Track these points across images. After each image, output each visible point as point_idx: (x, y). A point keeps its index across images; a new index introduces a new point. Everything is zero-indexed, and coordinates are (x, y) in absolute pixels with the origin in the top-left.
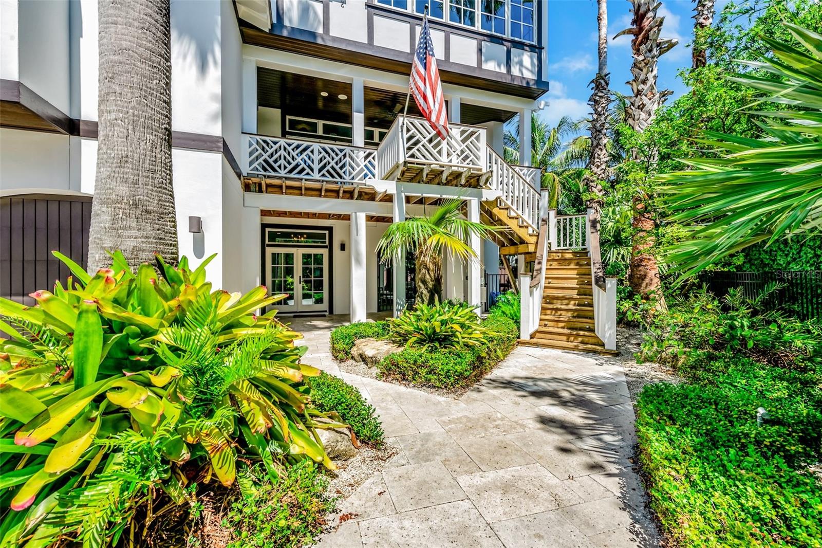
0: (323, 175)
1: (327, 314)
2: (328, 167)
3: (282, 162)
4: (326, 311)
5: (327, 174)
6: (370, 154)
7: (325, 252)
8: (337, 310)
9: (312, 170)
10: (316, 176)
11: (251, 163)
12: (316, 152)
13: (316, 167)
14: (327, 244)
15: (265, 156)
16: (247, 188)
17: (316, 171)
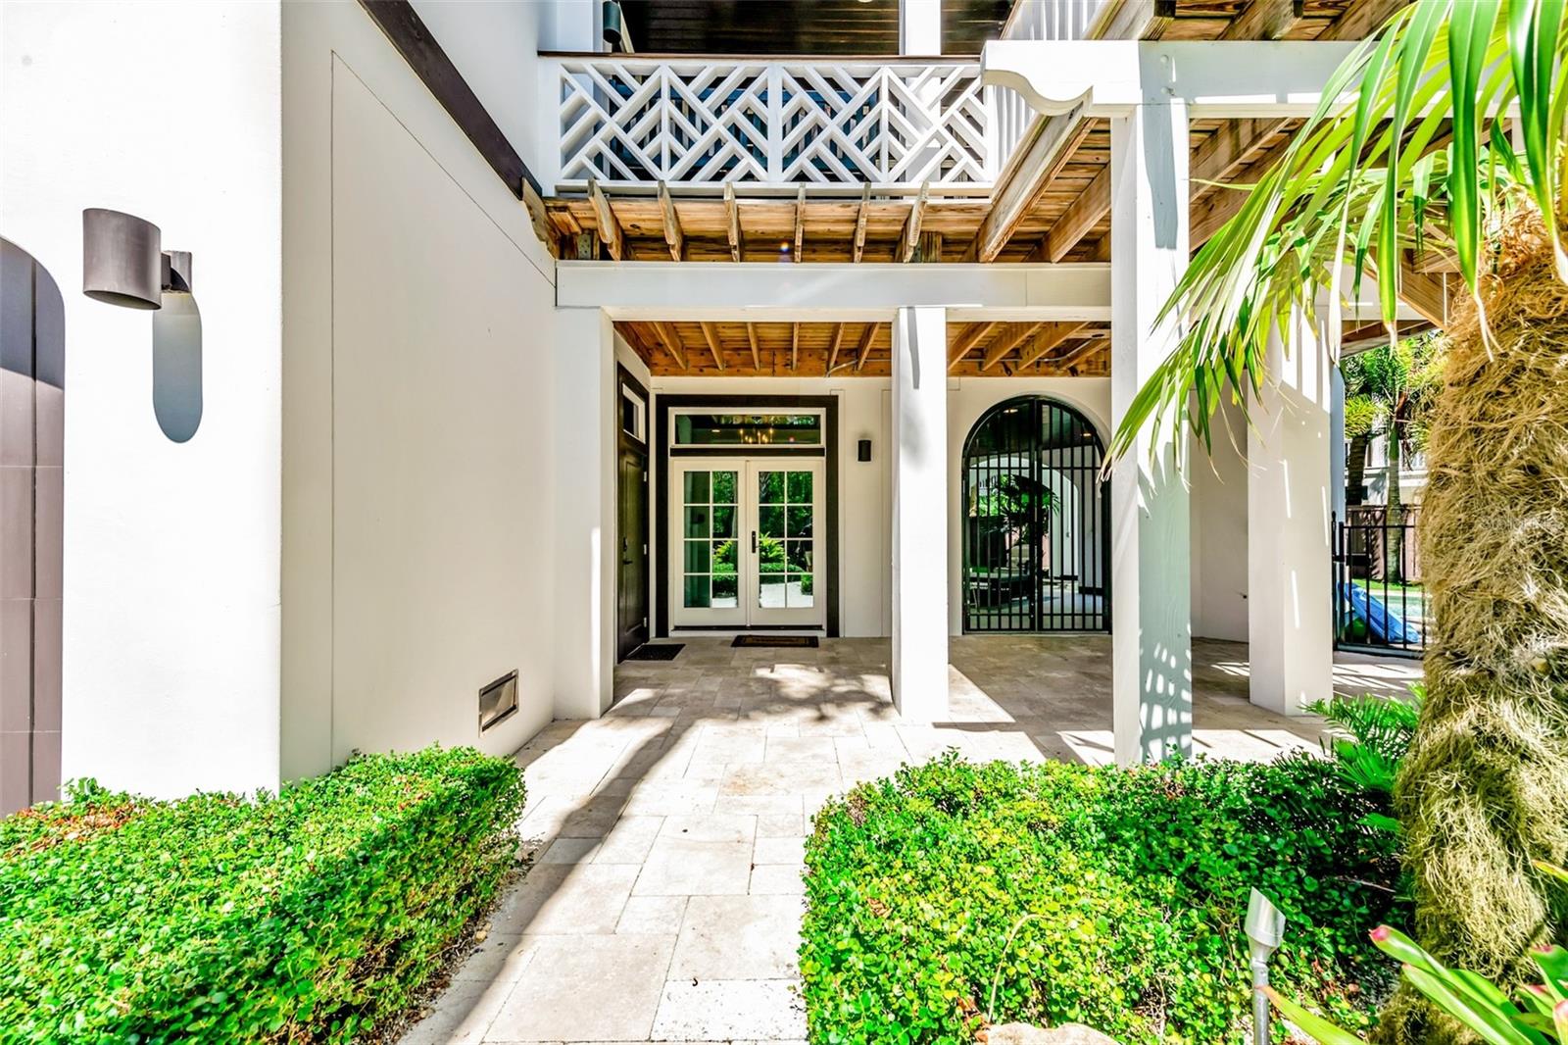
0: (802, 177)
1: (822, 634)
2: (819, 145)
3: (665, 140)
4: (819, 628)
5: (813, 171)
6: (964, 83)
7: (815, 466)
8: (852, 625)
9: (762, 159)
10: (776, 178)
11: (567, 157)
12: (775, 96)
13: (775, 146)
14: (823, 444)
15: (612, 126)
16: (565, 245)
17: (775, 159)
